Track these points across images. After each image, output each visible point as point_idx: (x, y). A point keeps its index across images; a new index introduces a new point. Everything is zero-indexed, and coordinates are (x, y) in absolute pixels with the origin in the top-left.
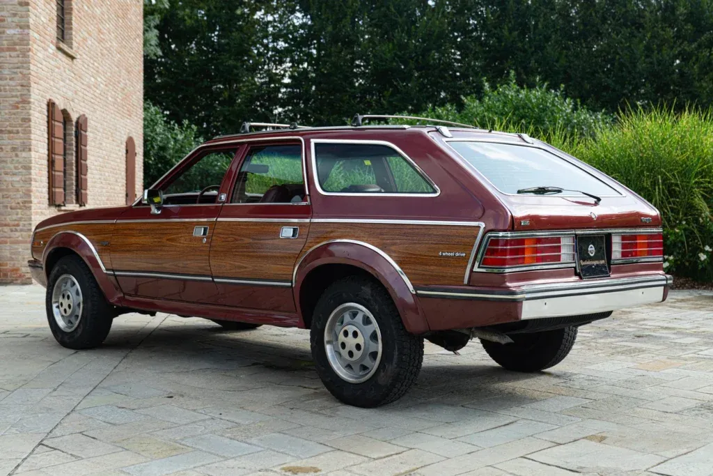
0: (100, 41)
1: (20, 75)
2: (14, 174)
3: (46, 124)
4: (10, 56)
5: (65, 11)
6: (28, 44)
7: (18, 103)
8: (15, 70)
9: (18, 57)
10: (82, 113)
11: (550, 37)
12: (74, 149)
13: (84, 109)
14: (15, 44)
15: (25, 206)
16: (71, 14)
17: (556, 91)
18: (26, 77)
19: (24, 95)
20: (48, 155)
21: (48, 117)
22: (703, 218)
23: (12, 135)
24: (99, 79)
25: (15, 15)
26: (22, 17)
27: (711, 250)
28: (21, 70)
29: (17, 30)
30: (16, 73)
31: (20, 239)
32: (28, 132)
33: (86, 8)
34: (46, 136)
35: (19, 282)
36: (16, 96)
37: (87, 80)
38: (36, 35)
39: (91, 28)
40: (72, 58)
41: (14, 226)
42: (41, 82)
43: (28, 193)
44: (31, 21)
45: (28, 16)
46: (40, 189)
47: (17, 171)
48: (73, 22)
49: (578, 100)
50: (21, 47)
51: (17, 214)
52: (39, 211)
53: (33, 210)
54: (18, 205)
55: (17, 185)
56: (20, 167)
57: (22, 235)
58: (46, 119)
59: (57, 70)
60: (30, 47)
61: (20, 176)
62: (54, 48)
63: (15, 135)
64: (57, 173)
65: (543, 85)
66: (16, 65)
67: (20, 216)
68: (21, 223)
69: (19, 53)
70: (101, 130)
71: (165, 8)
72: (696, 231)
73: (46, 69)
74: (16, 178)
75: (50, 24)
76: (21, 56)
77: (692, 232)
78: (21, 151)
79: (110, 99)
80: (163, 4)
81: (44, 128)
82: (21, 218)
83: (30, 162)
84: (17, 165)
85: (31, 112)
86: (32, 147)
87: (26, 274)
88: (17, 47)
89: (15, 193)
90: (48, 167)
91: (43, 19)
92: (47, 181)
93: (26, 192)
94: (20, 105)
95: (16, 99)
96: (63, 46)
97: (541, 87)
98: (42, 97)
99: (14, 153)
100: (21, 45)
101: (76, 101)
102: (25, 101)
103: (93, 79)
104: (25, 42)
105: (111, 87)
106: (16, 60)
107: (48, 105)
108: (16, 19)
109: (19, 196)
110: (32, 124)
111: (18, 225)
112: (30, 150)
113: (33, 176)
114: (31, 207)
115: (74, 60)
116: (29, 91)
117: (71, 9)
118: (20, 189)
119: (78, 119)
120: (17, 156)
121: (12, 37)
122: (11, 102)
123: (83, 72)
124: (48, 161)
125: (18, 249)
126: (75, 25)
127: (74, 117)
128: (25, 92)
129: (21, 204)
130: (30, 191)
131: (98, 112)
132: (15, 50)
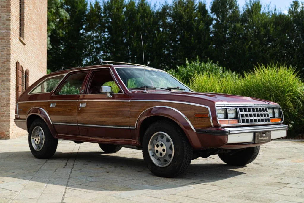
0: (33, 39)
1: (6, 50)
2: (3, 92)
3: (15, 71)
4: (2, 42)
5: (21, 25)
6: (10, 37)
7: (5, 61)
8: (4, 48)
9: (6, 42)
10: (27, 68)
11: (210, 43)
12: (24, 83)
13: (28, 67)
14: (4, 37)
15: (8, 106)
16: (24, 26)
17: (215, 64)
18: (9, 51)
19: (7, 58)
20: (16, 85)
21: (16, 68)
22: (290, 110)
23: (2, 75)
24: (33, 55)
25: (4, 24)
26: (7, 25)
27: (293, 123)
28: (7, 48)
29: (5, 31)
30: (4, 49)
31: (5, 119)
32: (9, 74)
33: (29, 24)
34: (15, 76)
35: (4, 138)
36: (4, 59)
37: (29, 55)
38: (13, 33)
39: (30, 33)
40: (24, 44)
41: (2, 114)
42: (14, 53)
43: (9, 100)
44: (11, 27)
45: (10, 25)
46: (13, 99)
47: (4, 90)
48: (25, 30)
49: (225, 68)
50: (7, 38)
51: (4, 109)
52: (13, 108)
53: (11, 107)
54: (4, 105)
55: (4, 97)
56: (5, 89)
57: (6, 118)
58: (15, 69)
59: (19, 49)
60: (10, 38)
61: (6, 93)
62: (19, 40)
63: (3, 75)
64: (19, 92)
65: (210, 62)
66: (4, 46)
67: (5, 110)
68: (6, 113)
69: (6, 40)
70: (33, 77)
71: (53, 29)
72: (287, 115)
73: (15, 48)
74: (4, 94)
75: (17, 29)
76: (7, 42)
77: (286, 116)
78: (6, 82)
79: (36, 64)
80: (52, 27)
81: (15, 73)
82: (5, 111)
83: (10, 87)
84: (4, 88)
85: (11, 65)
86: (11, 80)
87: (7, 135)
88: (5, 38)
89: (3, 100)
90: (16, 89)
91: (15, 27)
92: (15, 96)
93: (8, 100)
94: (6, 63)
95: (4, 60)
96: (22, 39)
97: (209, 62)
98: (14, 59)
99: (3, 83)
100: (7, 37)
101: (25, 63)
102: (8, 61)
103: (31, 55)
104: (9, 36)
105: (36, 59)
106: (4, 43)
107: (16, 63)
108: (5, 26)
109: (5, 101)
110: (11, 70)
111: (4, 114)
112: (10, 81)
113: (11, 93)
114: (10, 106)
115: (25, 46)
116: (10, 56)
117: (24, 24)
118: (5, 98)
119: (26, 70)
120: (4, 84)
121: (3, 33)
122: (2, 61)
123: (27, 51)
124: (16, 87)
125: (4, 124)
126: (25, 31)
127: (25, 70)
128: (8, 57)
129: (6, 105)
130: (9, 99)
131: (32, 69)
132: (4, 39)
